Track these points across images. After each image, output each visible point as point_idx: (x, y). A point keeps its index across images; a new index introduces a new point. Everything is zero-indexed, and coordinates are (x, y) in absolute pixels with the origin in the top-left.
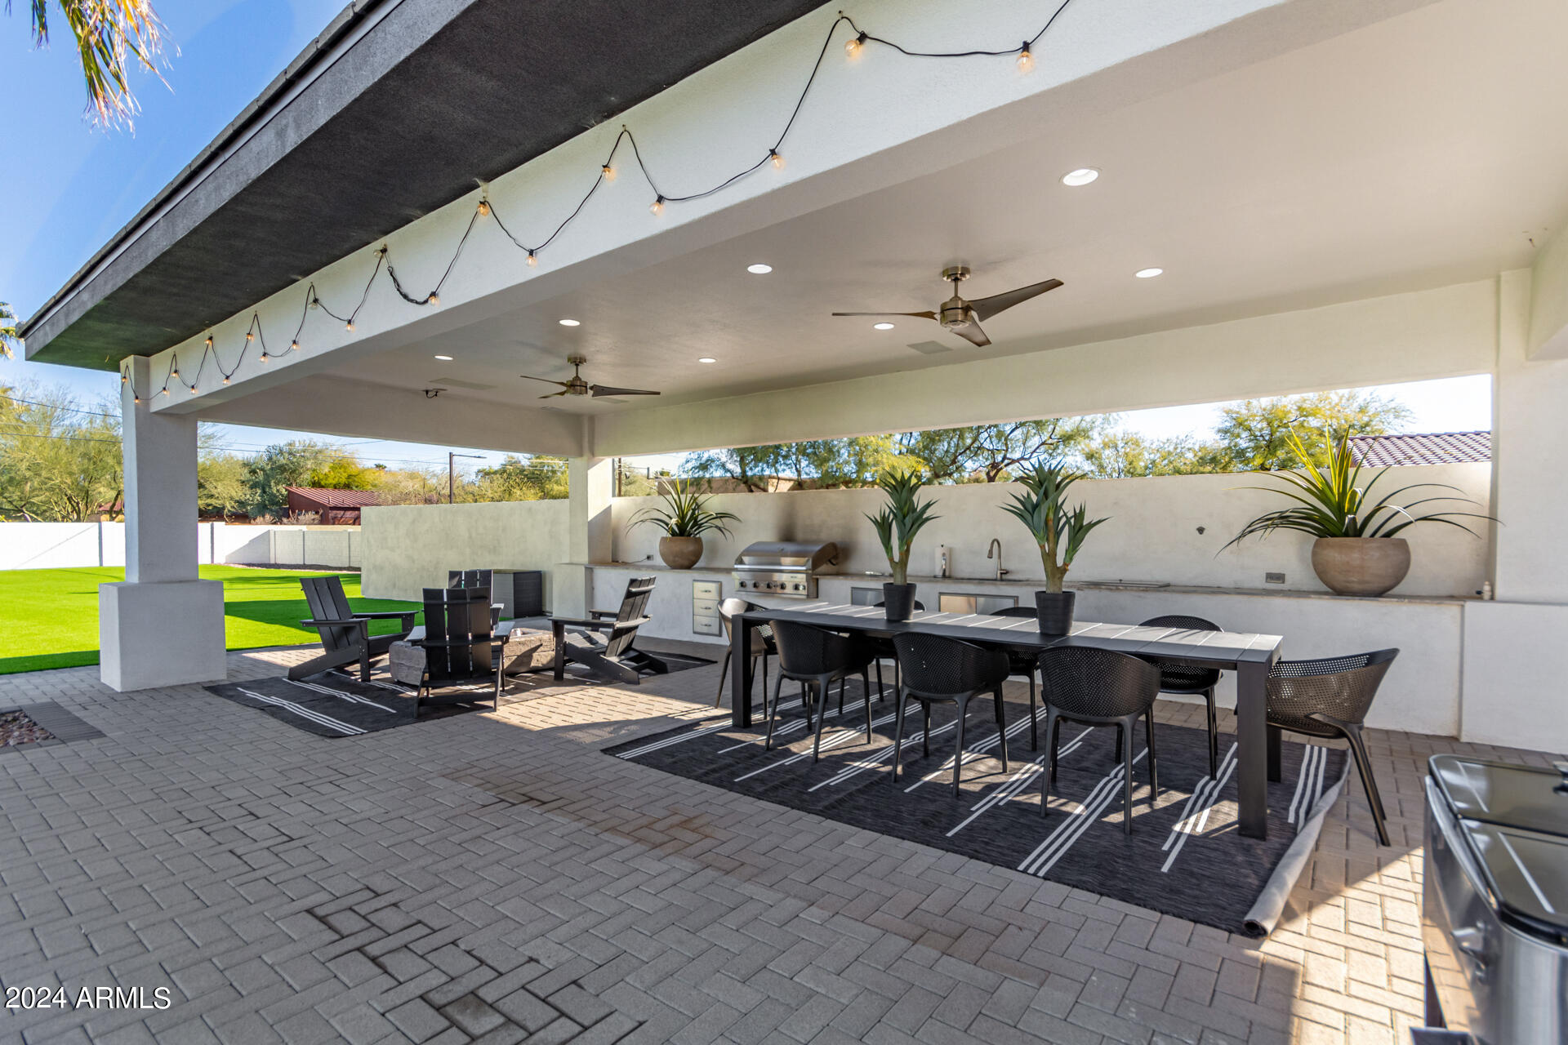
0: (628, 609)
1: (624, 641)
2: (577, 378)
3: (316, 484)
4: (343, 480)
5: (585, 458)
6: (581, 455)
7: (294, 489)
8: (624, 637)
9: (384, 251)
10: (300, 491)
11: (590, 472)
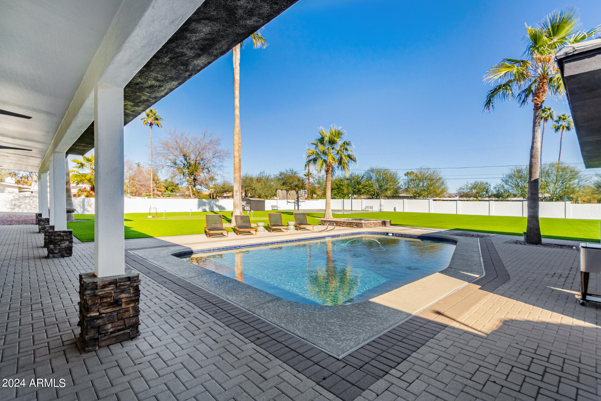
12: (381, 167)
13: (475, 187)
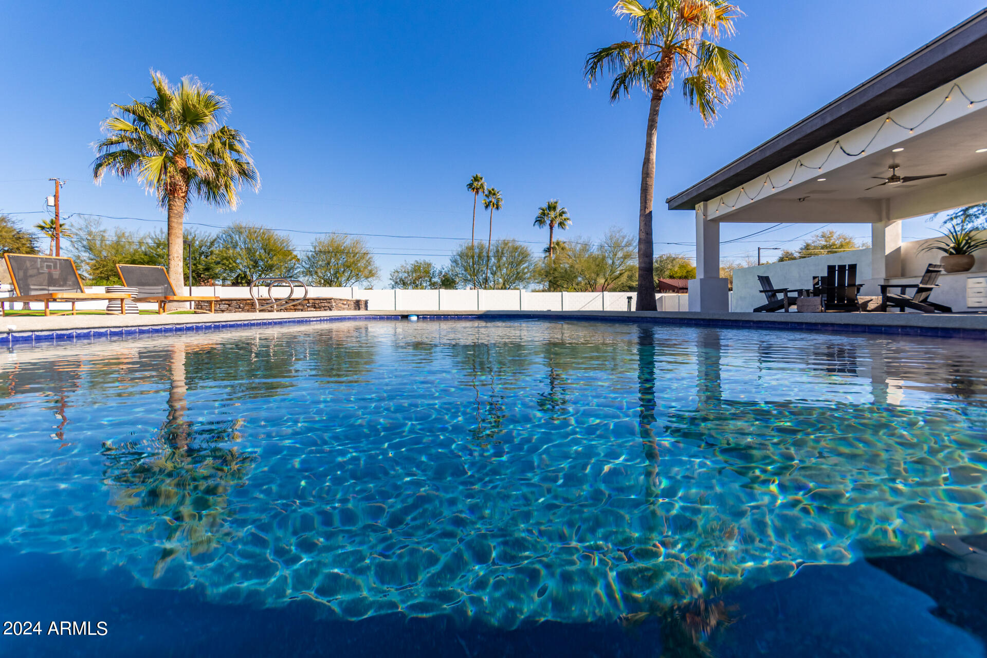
0: (927, 279)
1: (924, 295)
2: (894, 175)
3: (671, 277)
4: (684, 274)
5: (883, 222)
6: (880, 220)
7: (662, 279)
8: (924, 293)
9: (838, 142)
10: (664, 281)
11: (887, 229)
12: (258, 225)
13: (416, 268)
